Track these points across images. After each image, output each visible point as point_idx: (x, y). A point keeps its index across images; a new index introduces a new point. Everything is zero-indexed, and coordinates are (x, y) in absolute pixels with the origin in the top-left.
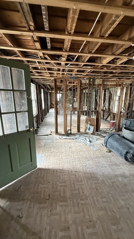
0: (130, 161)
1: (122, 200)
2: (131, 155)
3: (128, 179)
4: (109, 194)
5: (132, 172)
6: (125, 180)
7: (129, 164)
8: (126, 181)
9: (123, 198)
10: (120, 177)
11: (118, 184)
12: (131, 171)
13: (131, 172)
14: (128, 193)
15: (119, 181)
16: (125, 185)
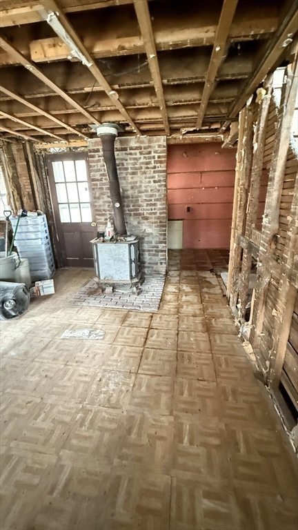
0: (14, 316)
1: (32, 375)
2: (12, 301)
3: (26, 342)
4: (8, 390)
5: (26, 329)
6: (21, 348)
7: (16, 321)
8: (23, 348)
9: (32, 372)
10: (10, 351)
11: (14, 362)
12: (24, 328)
13: (24, 330)
14: (37, 360)
15: (13, 358)
16: (26, 353)
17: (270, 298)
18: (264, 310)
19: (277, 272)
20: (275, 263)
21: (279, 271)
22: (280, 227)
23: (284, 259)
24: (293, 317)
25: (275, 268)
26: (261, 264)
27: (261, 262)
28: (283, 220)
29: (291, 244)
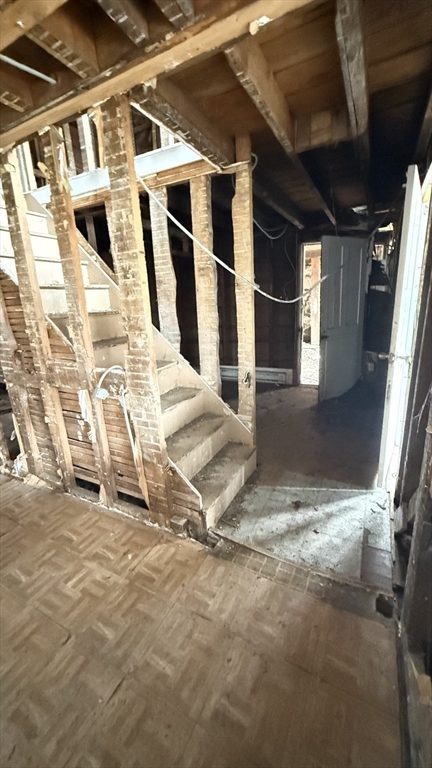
17: (34, 414)
18: (33, 429)
19: (34, 383)
20: (28, 376)
21: (36, 381)
22: (18, 342)
23: (38, 369)
24: (64, 415)
25: (29, 380)
26: (11, 385)
27: (10, 382)
28: (19, 335)
29: (38, 353)
